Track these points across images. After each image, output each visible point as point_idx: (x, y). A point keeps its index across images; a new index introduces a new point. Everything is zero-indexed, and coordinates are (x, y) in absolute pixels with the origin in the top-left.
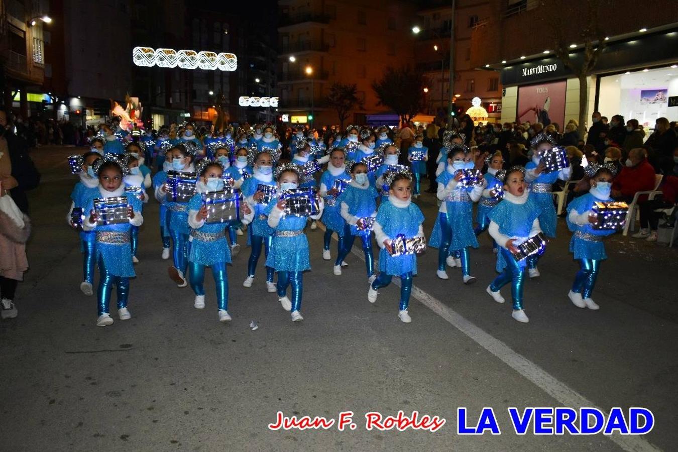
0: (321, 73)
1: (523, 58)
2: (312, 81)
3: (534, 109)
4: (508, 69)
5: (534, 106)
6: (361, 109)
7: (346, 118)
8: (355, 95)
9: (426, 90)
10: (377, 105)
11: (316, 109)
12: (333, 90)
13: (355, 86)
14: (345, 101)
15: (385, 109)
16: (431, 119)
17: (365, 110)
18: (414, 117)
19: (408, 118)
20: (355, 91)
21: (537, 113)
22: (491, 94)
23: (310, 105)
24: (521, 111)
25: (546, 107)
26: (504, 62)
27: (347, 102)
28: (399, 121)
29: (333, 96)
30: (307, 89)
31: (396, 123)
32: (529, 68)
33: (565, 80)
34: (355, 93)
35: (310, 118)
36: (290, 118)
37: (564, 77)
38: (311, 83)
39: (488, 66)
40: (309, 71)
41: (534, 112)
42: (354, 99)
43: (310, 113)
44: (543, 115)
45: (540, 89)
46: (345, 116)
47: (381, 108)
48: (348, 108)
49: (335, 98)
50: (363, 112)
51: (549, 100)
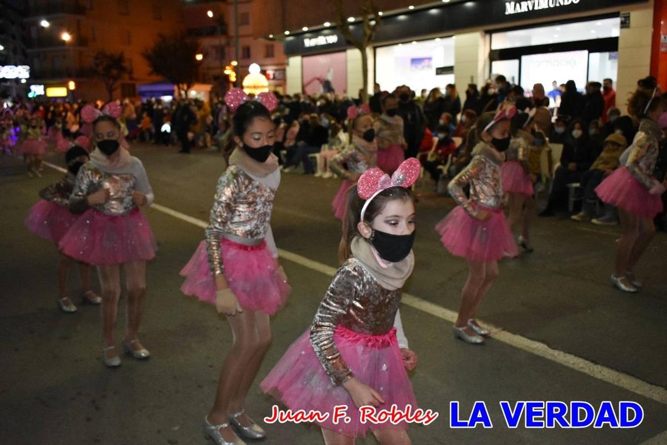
0: (80, 40)
1: (305, 29)
3: (318, 79)
4: (290, 40)
5: (318, 75)
6: (131, 79)
7: (114, 89)
8: (123, 64)
9: (199, 57)
10: (149, 75)
11: (78, 80)
12: (97, 58)
13: (122, 53)
14: (112, 70)
15: (159, 78)
16: (208, 87)
17: (136, 80)
18: (192, 87)
19: (185, 87)
20: (123, 60)
21: (322, 82)
22: (269, 61)
23: (70, 76)
24: (306, 81)
25: (330, 77)
26: (287, 32)
27: (114, 72)
28: (173, 90)
29: (97, 65)
30: (64, 57)
31: (170, 93)
32: (310, 38)
33: (344, 51)
34: (123, 62)
36: (45, 90)
37: (343, 48)
39: (271, 36)
40: (66, 37)
41: (317, 82)
42: (122, 69)
44: (327, 86)
45: (322, 60)
46: (113, 87)
47: (154, 78)
48: (116, 78)
49: (100, 68)
50: (133, 82)
51: (332, 70)
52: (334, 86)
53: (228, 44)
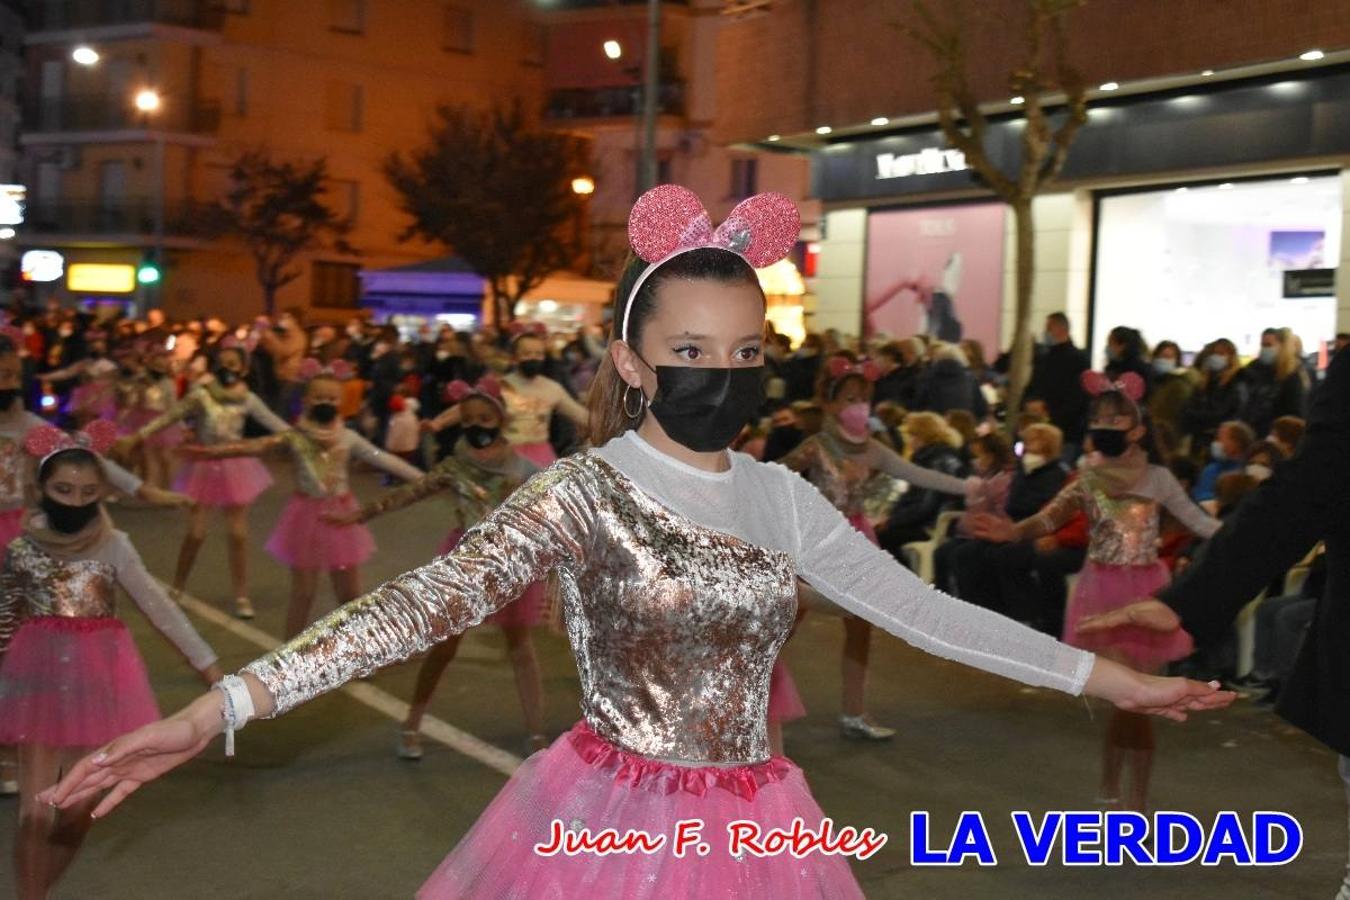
1: (880, 122)
2: (160, 137)
3: (914, 287)
4: (837, 155)
5: (914, 276)
6: (343, 247)
7: (287, 279)
8: (320, 199)
9: (582, 186)
10: (402, 239)
11: (171, 242)
12: (239, 175)
13: (320, 165)
14: (283, 217)
15: (435, 249)
17: (356, 253)
18: (535, 287)
20: (321, 184)
21: (923, 298)
23: (146, 227)
24: (877, 289)
25: (950, 283)
26: (824, 130)
27: (290, 223)
28: (481, 297)
29: (237, 198)
30: (138, 164)
31: (470, 304)
32: (898, 153)
34: (321, 190)
35: (149, 275)
36: (65, 267)
38: (152, 142)
39: (774, 139)
40: (148, 101)
41: (909, 296)
42: (317, 215)
43: (148, 257)
44: (940, 309)
45: (931, 224)
46: (283, 271)
47: (417, 247)
48: (294, 244)
49: (246, 208)
50: (350, 259)
51: (958, 259)
52: (962, 313)
53: (685, 146)
